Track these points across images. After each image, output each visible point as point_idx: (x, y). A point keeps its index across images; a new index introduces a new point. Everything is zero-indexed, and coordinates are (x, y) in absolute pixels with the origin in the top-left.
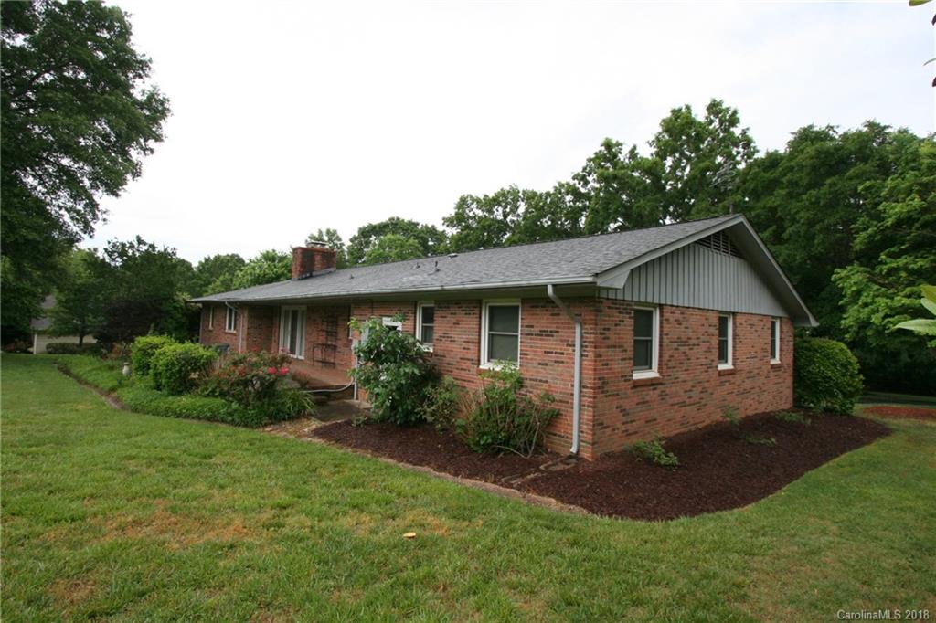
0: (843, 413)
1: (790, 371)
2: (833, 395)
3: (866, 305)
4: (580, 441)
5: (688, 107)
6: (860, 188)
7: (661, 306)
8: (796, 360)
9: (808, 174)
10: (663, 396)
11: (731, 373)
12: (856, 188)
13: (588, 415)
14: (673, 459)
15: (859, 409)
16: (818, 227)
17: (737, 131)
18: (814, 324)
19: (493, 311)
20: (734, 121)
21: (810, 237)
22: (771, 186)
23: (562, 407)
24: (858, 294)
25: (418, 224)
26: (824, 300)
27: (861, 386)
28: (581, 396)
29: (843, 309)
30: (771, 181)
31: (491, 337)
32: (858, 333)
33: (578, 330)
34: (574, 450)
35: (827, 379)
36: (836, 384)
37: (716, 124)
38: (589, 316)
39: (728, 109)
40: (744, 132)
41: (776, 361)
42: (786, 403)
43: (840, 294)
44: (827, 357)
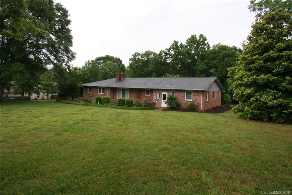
0: (228, 106)
1: (221, 100)
2: (227, 103)
3: (232, 86)
4: (202, 108)
5: (195, 35)
6: (232, 63)
7: (208, 91)
8: (222, 97)
9: (222, 58)
10: (209, 103)
11: (214, 100)
12: (231, 63)
13: (203, 105)
14: (212, 110)
15: (231, 106)
16: (224, 70)
17: (206, 42)
18: (224, 91)
19: (187, 92)
20: (205, 39)
21: (222, 71)
22: (214, 59)
23: (199, 105)
24: (231, 84)
25: (114, 57)
26: (224, 84)
27: (231, 102)
28: (202, 103)
29: (228, 87)
30: (214, 57)
31: (186, 96)
32: (230, 92)
33: (202, 95)
34: (201, 110)
35: (226, 101)
36: (228, 101)
37: (202, 40)
38: (203, 94)
39: (204, 36)
40: (208, 43)
41: (219, 98)
42: (220, 105)
43: (228, 84)
44: (226, 97)
